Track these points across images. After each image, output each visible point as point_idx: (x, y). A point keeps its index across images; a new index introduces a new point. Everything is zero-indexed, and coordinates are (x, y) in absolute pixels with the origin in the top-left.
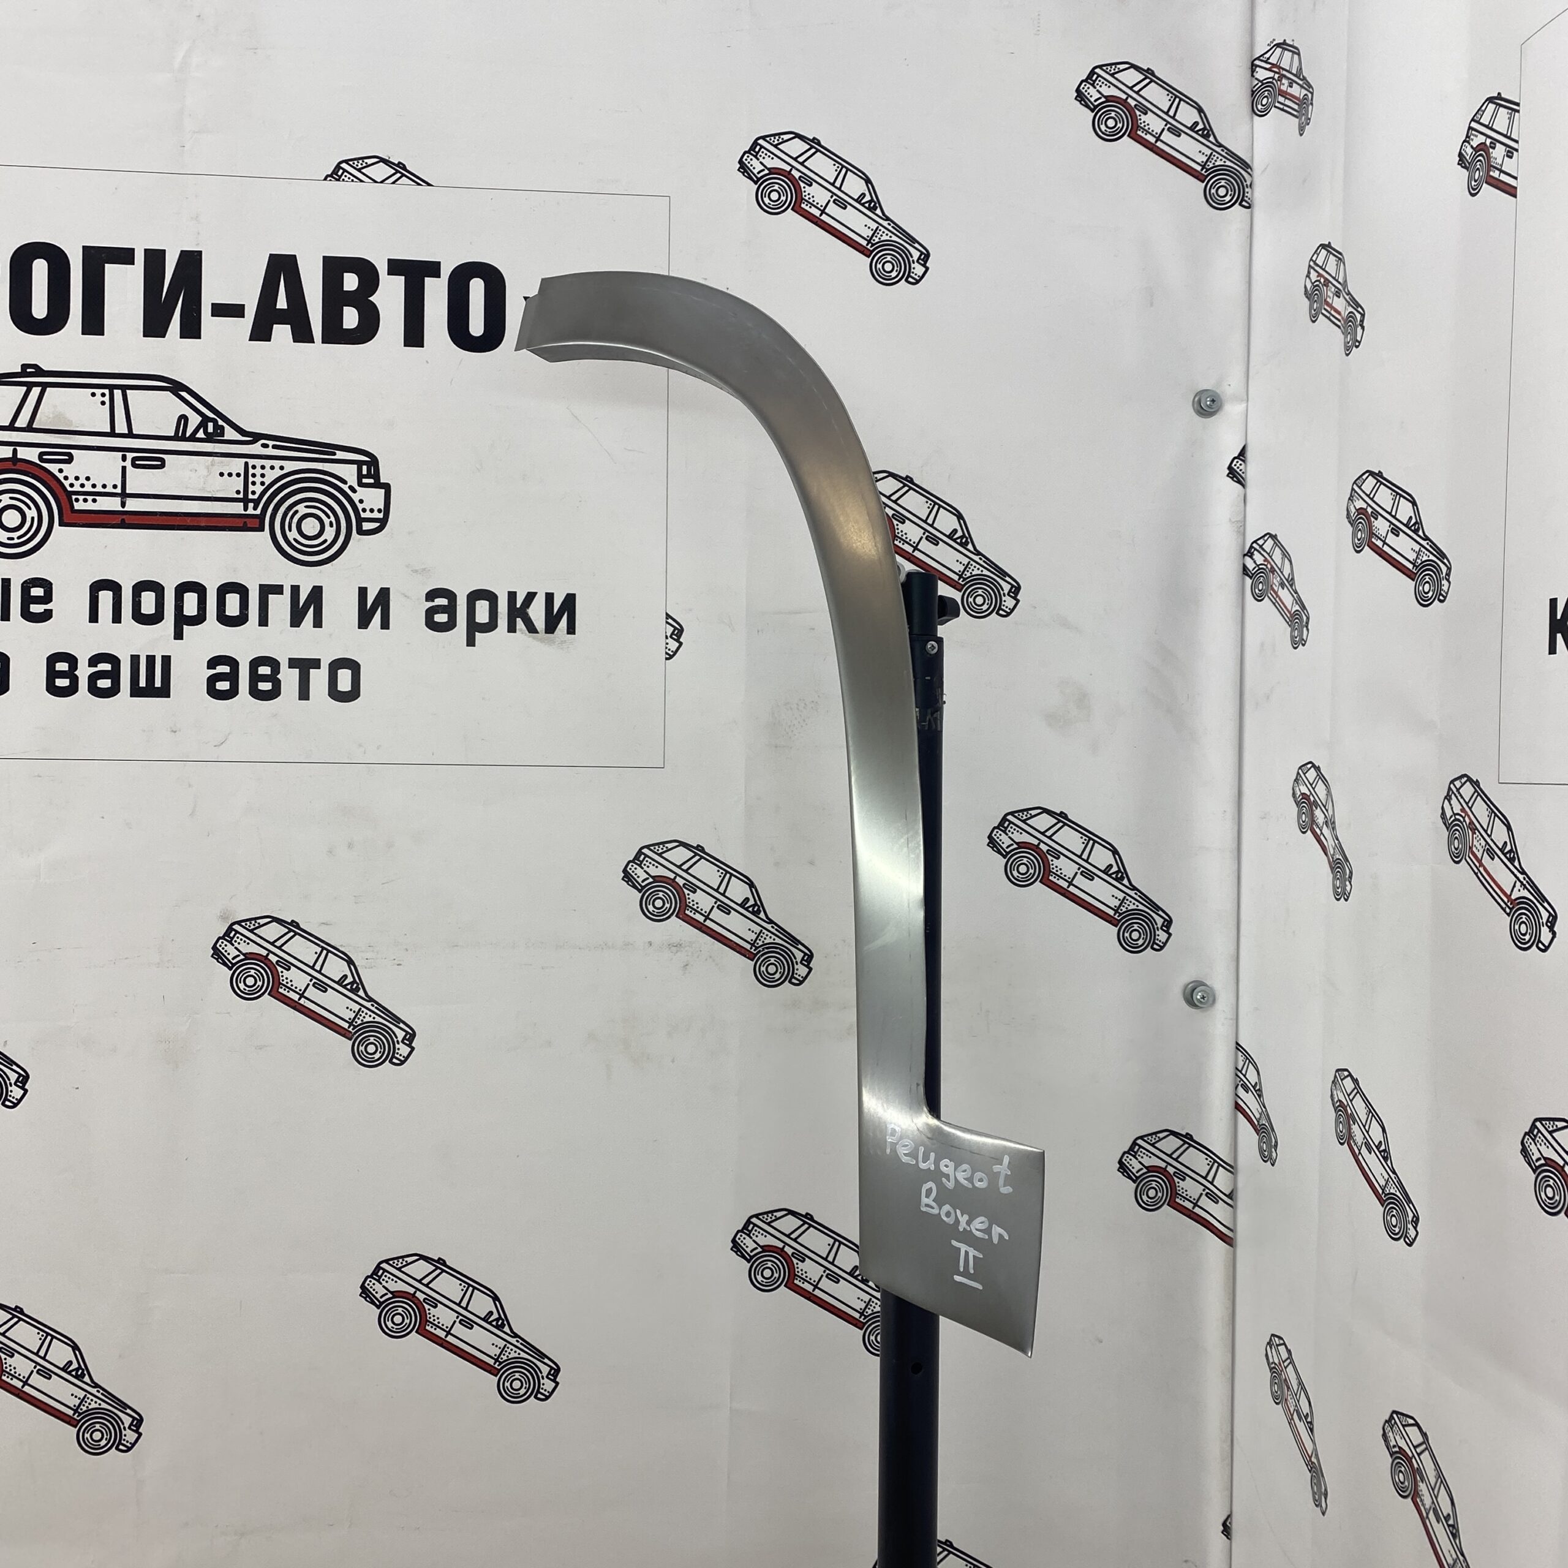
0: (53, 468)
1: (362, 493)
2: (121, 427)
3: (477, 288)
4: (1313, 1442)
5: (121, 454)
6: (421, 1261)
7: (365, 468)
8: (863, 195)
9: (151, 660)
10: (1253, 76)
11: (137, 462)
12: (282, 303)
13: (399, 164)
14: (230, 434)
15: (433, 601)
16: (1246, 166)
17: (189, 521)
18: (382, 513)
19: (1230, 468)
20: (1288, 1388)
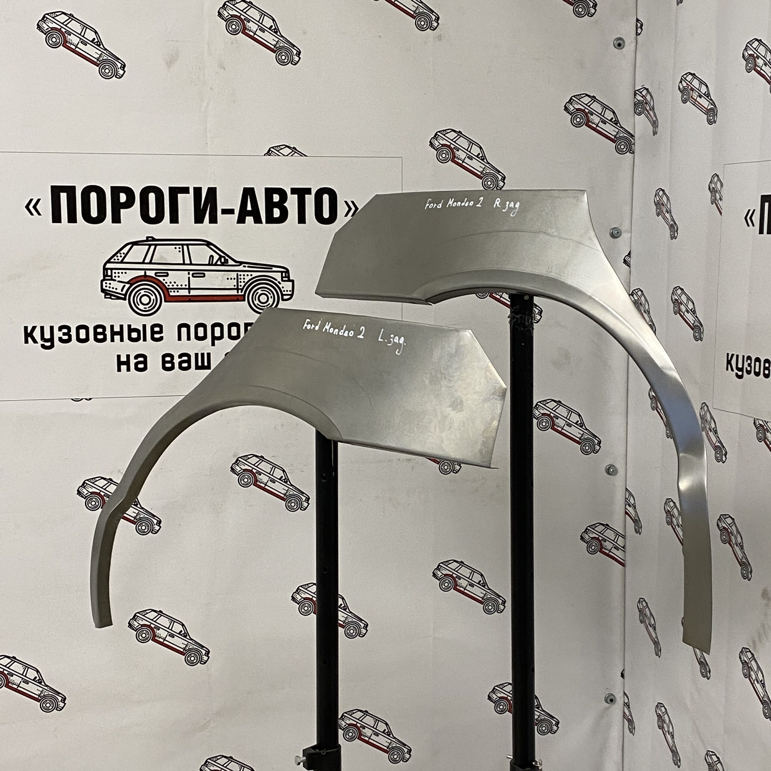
0: (161, 279)
1: (283, 284)
2: (187, 261)
3: (326, 198)
4: (656, 634)
5: (187, 272)
7: (284, 274)
8: (479, 154)
9: (203, 355)
10: (635, 97)
11: (194, 275)
12: (249, 208)
13: (294, 148)
14: (231, 262)
16: (632, 136)
17: (215, 298)
18: (291, 292)
19: (624, 259)
20: (646, 616)
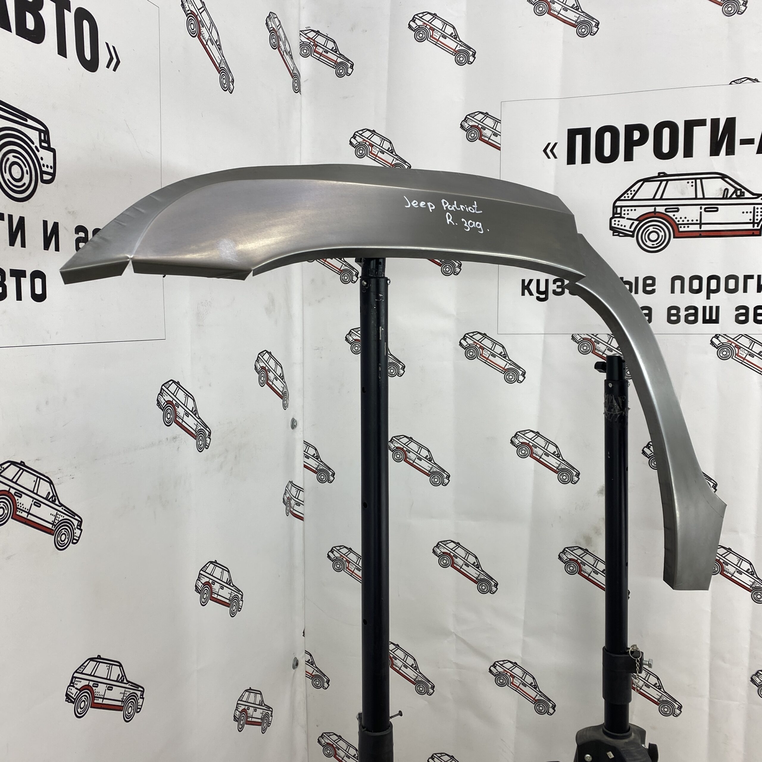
1: (42, 153)
3: (86, 27)
6: (91, 662)
7: (42, 134)
10: (300, 38)
15: (78, 234)
16: (300, 76)
18: (52, 170)
